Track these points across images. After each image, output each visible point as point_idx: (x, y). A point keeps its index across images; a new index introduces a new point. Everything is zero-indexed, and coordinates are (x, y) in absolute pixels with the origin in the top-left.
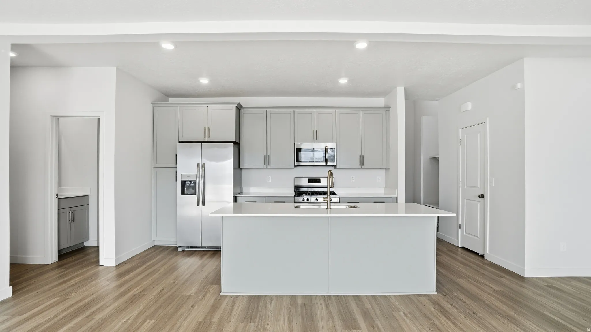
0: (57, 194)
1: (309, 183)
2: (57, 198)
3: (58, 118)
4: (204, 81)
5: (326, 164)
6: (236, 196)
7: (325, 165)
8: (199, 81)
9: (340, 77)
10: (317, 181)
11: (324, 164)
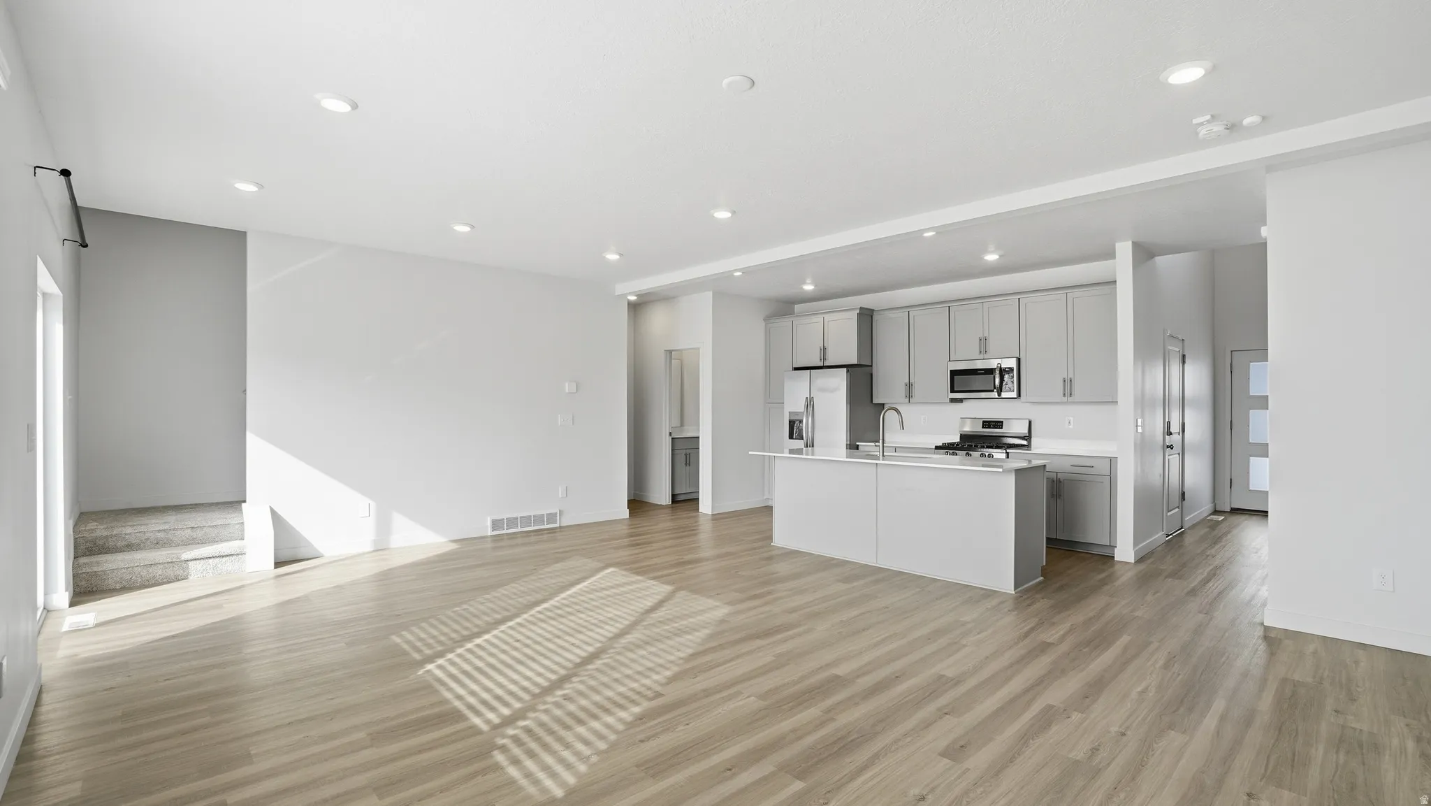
0: (670, 433)
1: (983, 427)
2: (671, 438)
3: (671, 352)
4: (809, 287)
5: (999, 395)
6: (857, 443)
7: (997, 397)
8: (802, 288)
9: (986, 251)
10: (998, 425)
11: (995, 394)
